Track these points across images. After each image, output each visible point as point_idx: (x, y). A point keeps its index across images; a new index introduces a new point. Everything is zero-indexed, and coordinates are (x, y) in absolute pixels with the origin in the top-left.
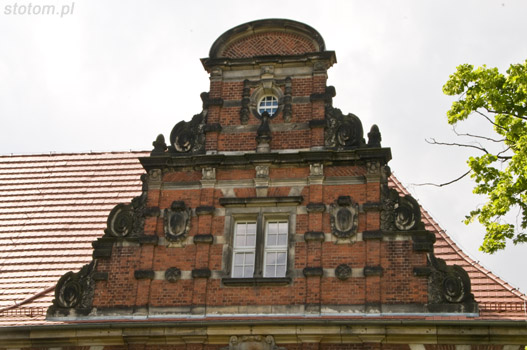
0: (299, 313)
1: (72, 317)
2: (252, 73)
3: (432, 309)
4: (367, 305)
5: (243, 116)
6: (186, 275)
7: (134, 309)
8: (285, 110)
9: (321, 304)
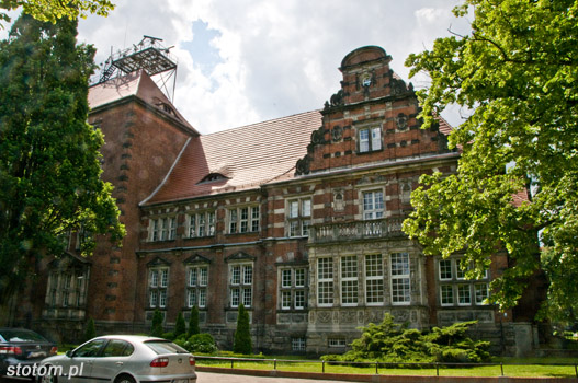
1: (303, 176)
4: (414, 155)
6: (343, 154)
9: (396, 158)
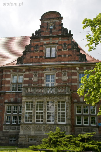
0: (58, 63)
1: (20, 65)
2: (48, 21)
3: (80, 61)
4: (69, 61)
5: (47, 29)
6: (38, 57)
7: (30, 63)
8: (54, 28)
9: (61, 61)
